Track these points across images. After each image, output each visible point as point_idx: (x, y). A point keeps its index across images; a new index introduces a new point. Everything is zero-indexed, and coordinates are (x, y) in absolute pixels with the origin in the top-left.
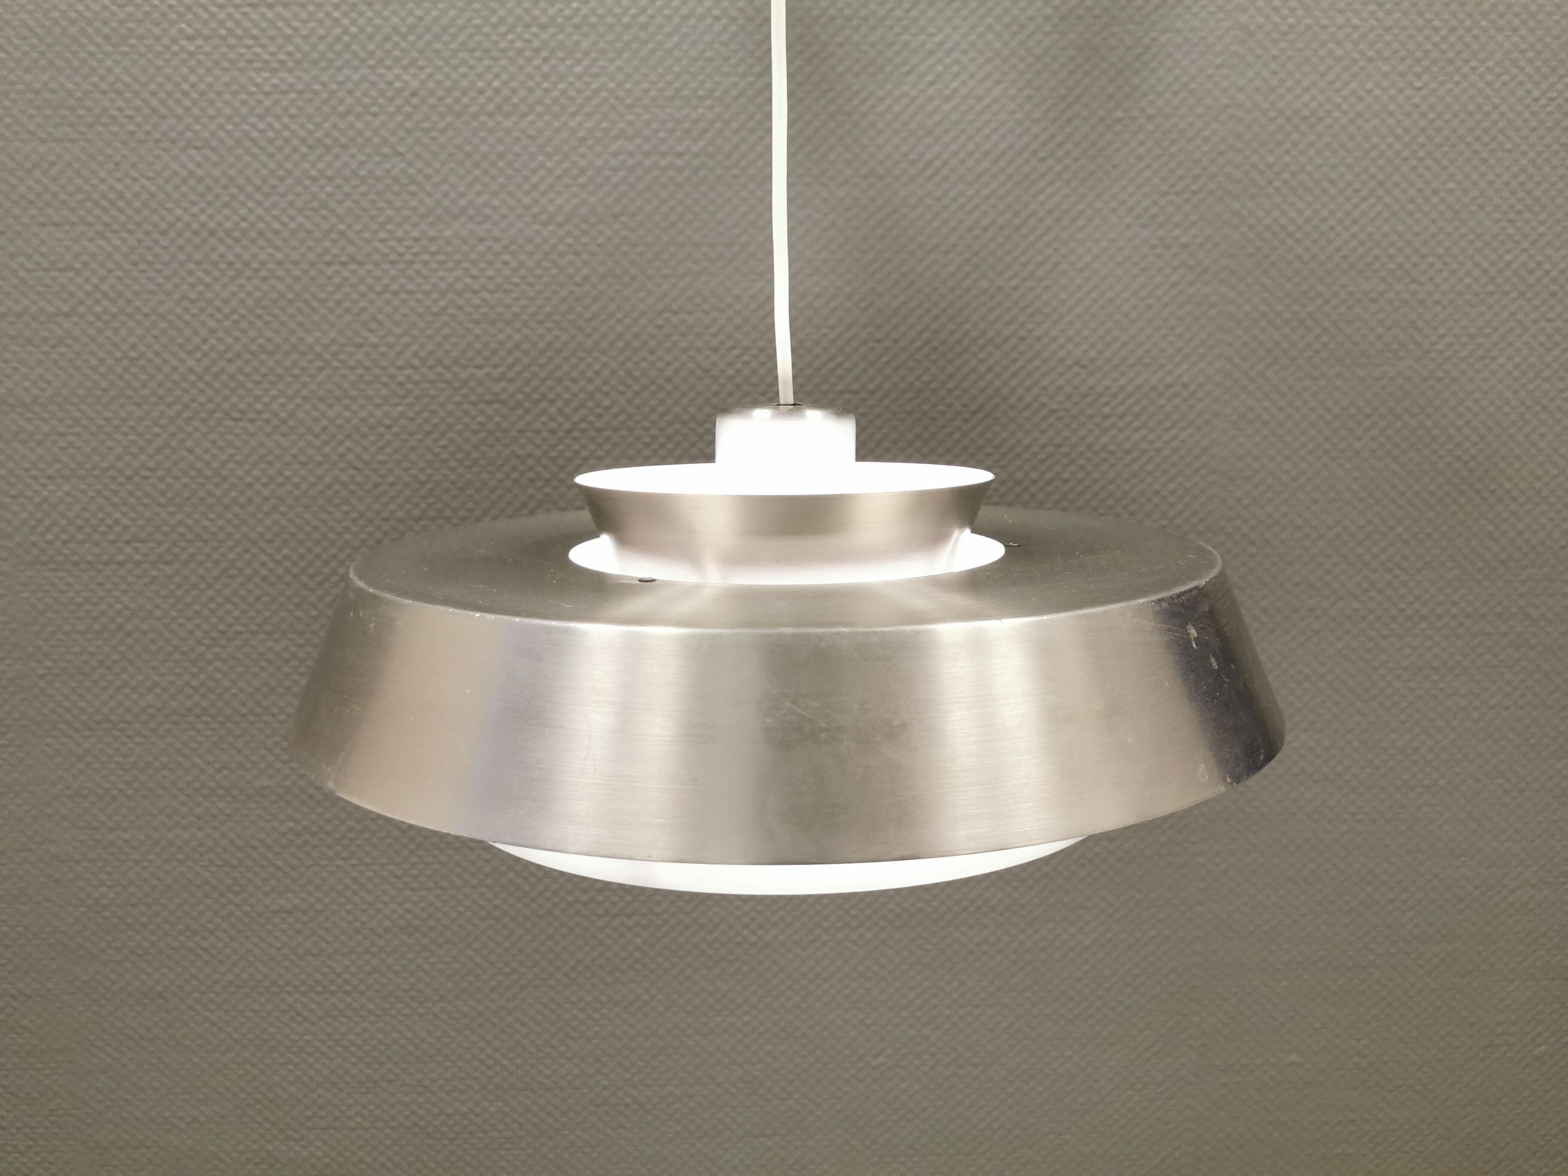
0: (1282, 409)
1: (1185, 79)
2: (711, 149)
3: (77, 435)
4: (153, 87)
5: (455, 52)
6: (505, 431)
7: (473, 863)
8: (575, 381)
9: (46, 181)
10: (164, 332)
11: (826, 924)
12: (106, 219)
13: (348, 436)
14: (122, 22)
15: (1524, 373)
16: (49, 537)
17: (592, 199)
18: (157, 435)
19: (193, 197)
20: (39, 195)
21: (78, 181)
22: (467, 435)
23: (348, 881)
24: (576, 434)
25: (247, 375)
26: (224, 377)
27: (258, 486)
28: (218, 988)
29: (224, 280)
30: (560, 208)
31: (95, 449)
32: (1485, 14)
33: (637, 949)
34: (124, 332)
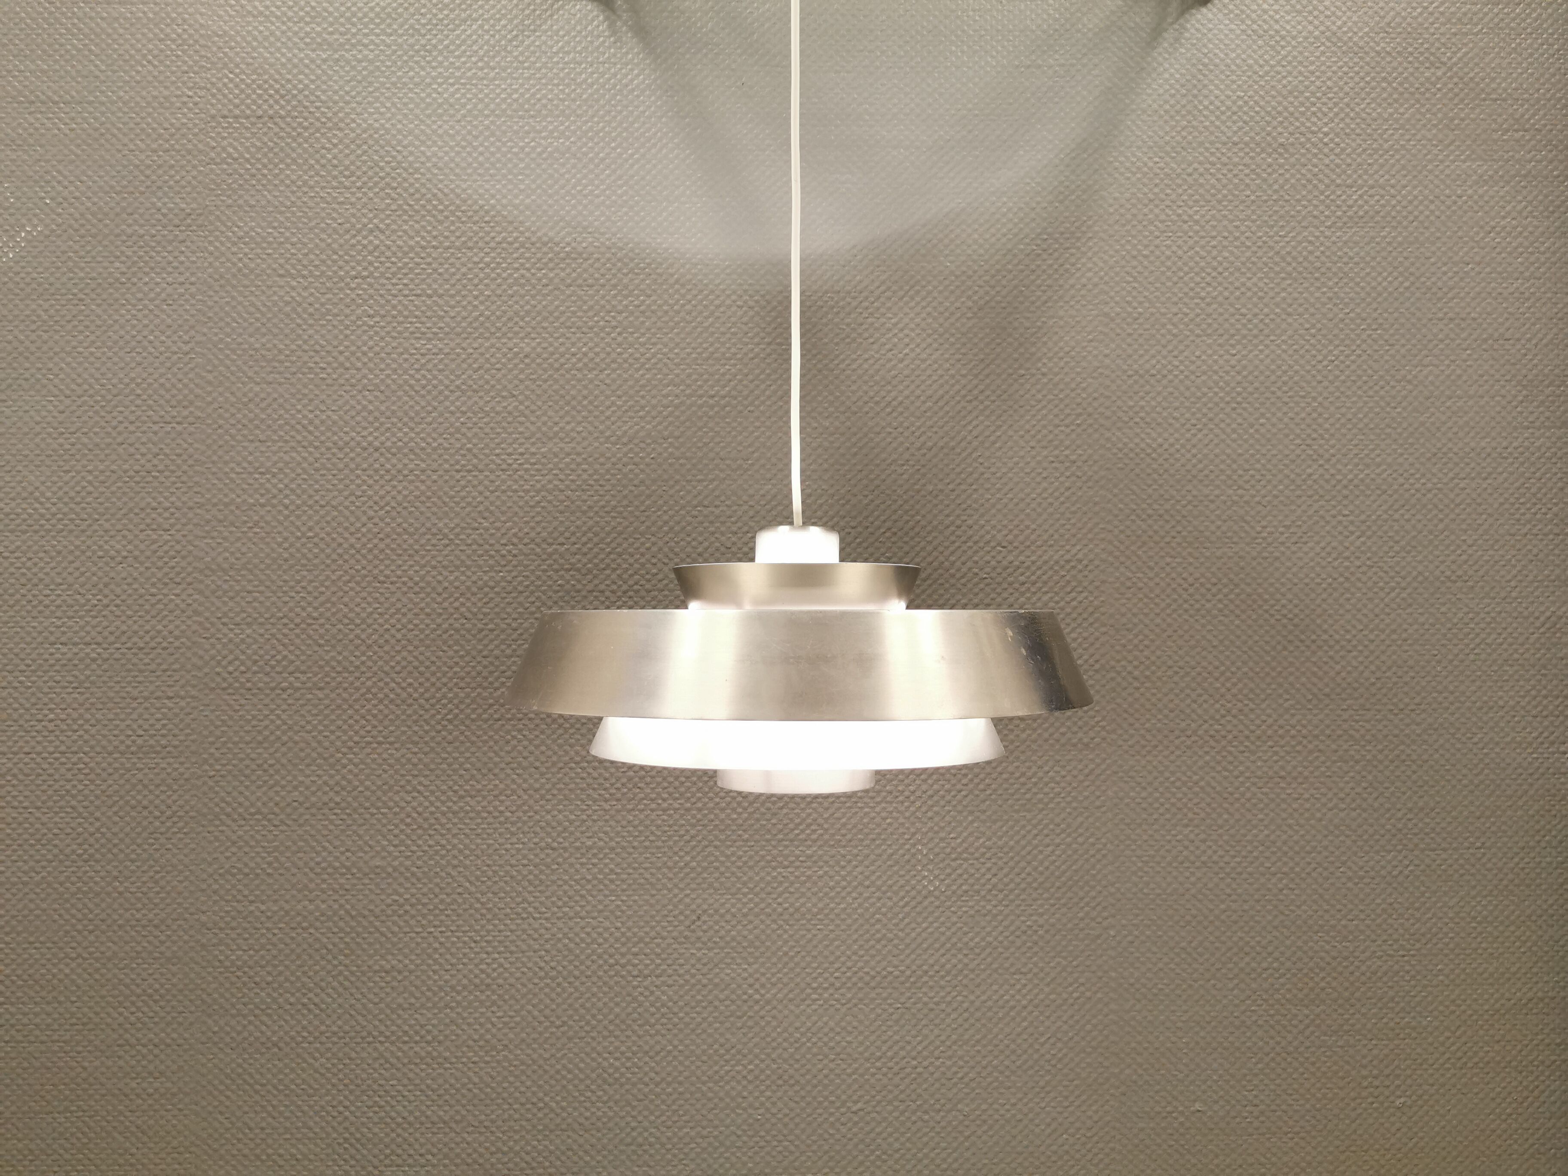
0: (1151, 579)
1: (1067, 349)
2: (734, 393)
3: (261, 592)
5: (557, 328)
6: (579, 591)
7: (536, 930)
8: (631, 555)
9: (257, 411)
10: (334, 518)
11: (815, 985)
12: (299, 438)
13: (462, 594)
14: (322, 305)
15: (1329, 554)
16: (231, 669)
17: (648, 427)
18: (322, 593)
19: (364, 424)
20: (251, 421)
21: (281, 412)
23: (437, 945)
24: (631, 593)
25: (393, 550)
26: (376, 552)
27: (393, 631)
28: (323, 1039)
29: (382, 482)
30: (625, 432)
31: (274, 603)
32: (1277, 305)
33: (663, 1006)
34: (305, 518)
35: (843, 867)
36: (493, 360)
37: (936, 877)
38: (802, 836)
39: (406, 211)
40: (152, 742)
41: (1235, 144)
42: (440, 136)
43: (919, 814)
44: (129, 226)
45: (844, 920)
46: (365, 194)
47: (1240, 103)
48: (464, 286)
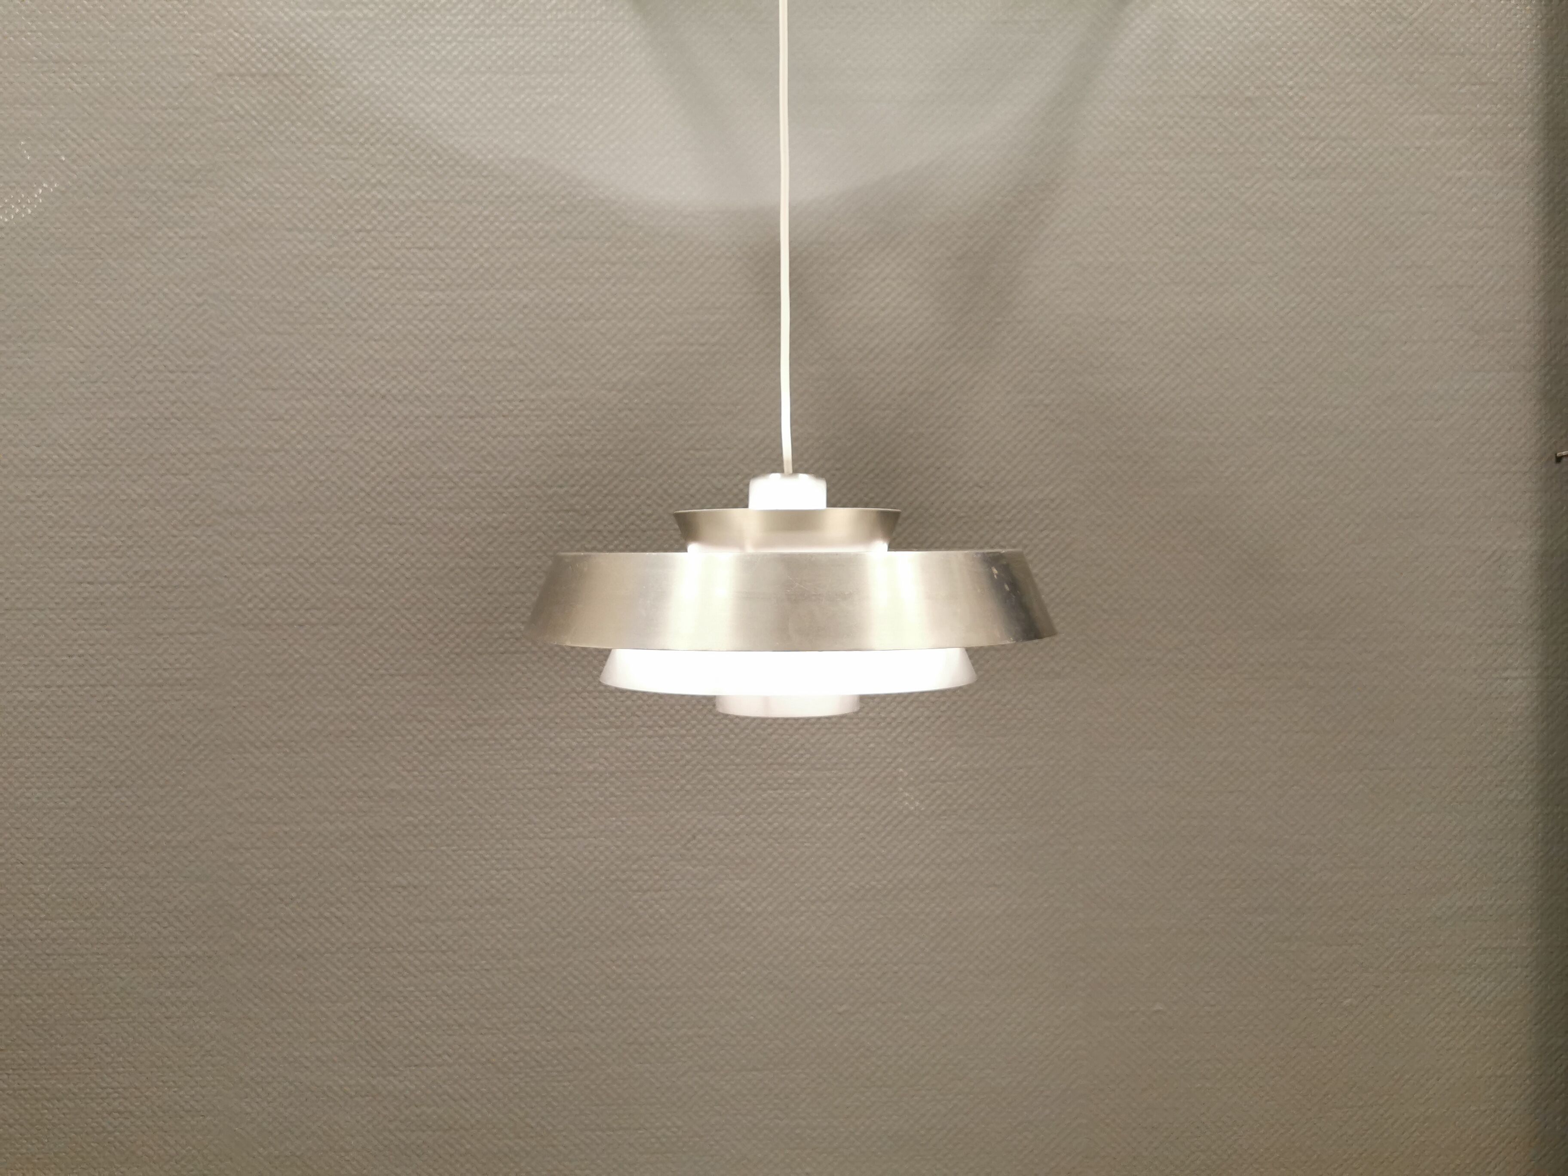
0: (1120, 517)
1: (1041, 297)
2: (724, 341)
3: (277, 533)
4: (348, 300)
7: (542, 849)
8: (627, 497)
9: (269, 360)
10: (345, 463)
11: (803, 898)
12: (309, 386)
13: (467, 535)
14: (329, 258)
15: (1288, 492)
16: (250, 605)
17: (642, 374)
18: (335, 534)
19: (372, 373)
20: (263, 370)
21: (292, 361)
22: (551, 533)
24: (627, 533)
25: (401, 493)
26: (385, 494)
27: (403, 570)
28: (345, 949)
29: (389, 428)
30: (620, 379)
31: (289, 544)
32: (1242, 254)
33: (662, 917)
34: (316, 463)
35: (829, 789)
36: (493, 311)
37: (917, 798)
38: (791, 760)
39: (407, 167)
40: (177, 675)
41: (1204, 98)
42: (439, 93)
43: (900, 739)
44: (142, 182)
45: (829, 839)
46: (368, 150)
47: (1209, 58)
48: (464, 239)
